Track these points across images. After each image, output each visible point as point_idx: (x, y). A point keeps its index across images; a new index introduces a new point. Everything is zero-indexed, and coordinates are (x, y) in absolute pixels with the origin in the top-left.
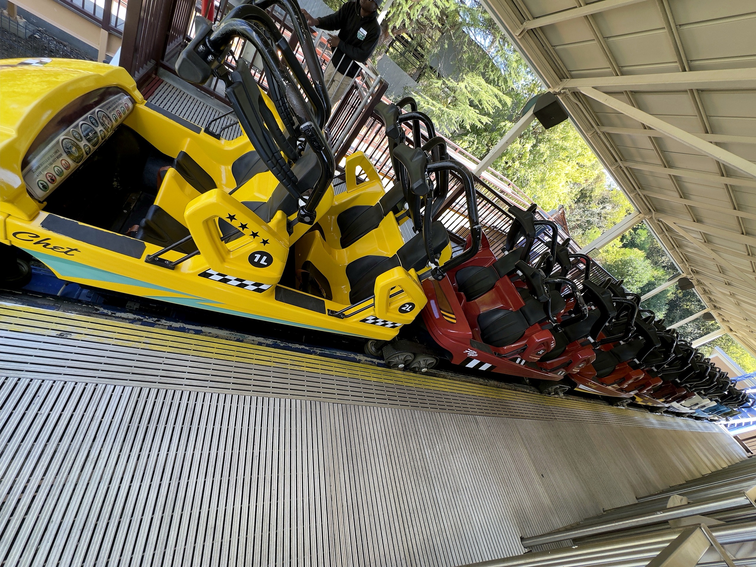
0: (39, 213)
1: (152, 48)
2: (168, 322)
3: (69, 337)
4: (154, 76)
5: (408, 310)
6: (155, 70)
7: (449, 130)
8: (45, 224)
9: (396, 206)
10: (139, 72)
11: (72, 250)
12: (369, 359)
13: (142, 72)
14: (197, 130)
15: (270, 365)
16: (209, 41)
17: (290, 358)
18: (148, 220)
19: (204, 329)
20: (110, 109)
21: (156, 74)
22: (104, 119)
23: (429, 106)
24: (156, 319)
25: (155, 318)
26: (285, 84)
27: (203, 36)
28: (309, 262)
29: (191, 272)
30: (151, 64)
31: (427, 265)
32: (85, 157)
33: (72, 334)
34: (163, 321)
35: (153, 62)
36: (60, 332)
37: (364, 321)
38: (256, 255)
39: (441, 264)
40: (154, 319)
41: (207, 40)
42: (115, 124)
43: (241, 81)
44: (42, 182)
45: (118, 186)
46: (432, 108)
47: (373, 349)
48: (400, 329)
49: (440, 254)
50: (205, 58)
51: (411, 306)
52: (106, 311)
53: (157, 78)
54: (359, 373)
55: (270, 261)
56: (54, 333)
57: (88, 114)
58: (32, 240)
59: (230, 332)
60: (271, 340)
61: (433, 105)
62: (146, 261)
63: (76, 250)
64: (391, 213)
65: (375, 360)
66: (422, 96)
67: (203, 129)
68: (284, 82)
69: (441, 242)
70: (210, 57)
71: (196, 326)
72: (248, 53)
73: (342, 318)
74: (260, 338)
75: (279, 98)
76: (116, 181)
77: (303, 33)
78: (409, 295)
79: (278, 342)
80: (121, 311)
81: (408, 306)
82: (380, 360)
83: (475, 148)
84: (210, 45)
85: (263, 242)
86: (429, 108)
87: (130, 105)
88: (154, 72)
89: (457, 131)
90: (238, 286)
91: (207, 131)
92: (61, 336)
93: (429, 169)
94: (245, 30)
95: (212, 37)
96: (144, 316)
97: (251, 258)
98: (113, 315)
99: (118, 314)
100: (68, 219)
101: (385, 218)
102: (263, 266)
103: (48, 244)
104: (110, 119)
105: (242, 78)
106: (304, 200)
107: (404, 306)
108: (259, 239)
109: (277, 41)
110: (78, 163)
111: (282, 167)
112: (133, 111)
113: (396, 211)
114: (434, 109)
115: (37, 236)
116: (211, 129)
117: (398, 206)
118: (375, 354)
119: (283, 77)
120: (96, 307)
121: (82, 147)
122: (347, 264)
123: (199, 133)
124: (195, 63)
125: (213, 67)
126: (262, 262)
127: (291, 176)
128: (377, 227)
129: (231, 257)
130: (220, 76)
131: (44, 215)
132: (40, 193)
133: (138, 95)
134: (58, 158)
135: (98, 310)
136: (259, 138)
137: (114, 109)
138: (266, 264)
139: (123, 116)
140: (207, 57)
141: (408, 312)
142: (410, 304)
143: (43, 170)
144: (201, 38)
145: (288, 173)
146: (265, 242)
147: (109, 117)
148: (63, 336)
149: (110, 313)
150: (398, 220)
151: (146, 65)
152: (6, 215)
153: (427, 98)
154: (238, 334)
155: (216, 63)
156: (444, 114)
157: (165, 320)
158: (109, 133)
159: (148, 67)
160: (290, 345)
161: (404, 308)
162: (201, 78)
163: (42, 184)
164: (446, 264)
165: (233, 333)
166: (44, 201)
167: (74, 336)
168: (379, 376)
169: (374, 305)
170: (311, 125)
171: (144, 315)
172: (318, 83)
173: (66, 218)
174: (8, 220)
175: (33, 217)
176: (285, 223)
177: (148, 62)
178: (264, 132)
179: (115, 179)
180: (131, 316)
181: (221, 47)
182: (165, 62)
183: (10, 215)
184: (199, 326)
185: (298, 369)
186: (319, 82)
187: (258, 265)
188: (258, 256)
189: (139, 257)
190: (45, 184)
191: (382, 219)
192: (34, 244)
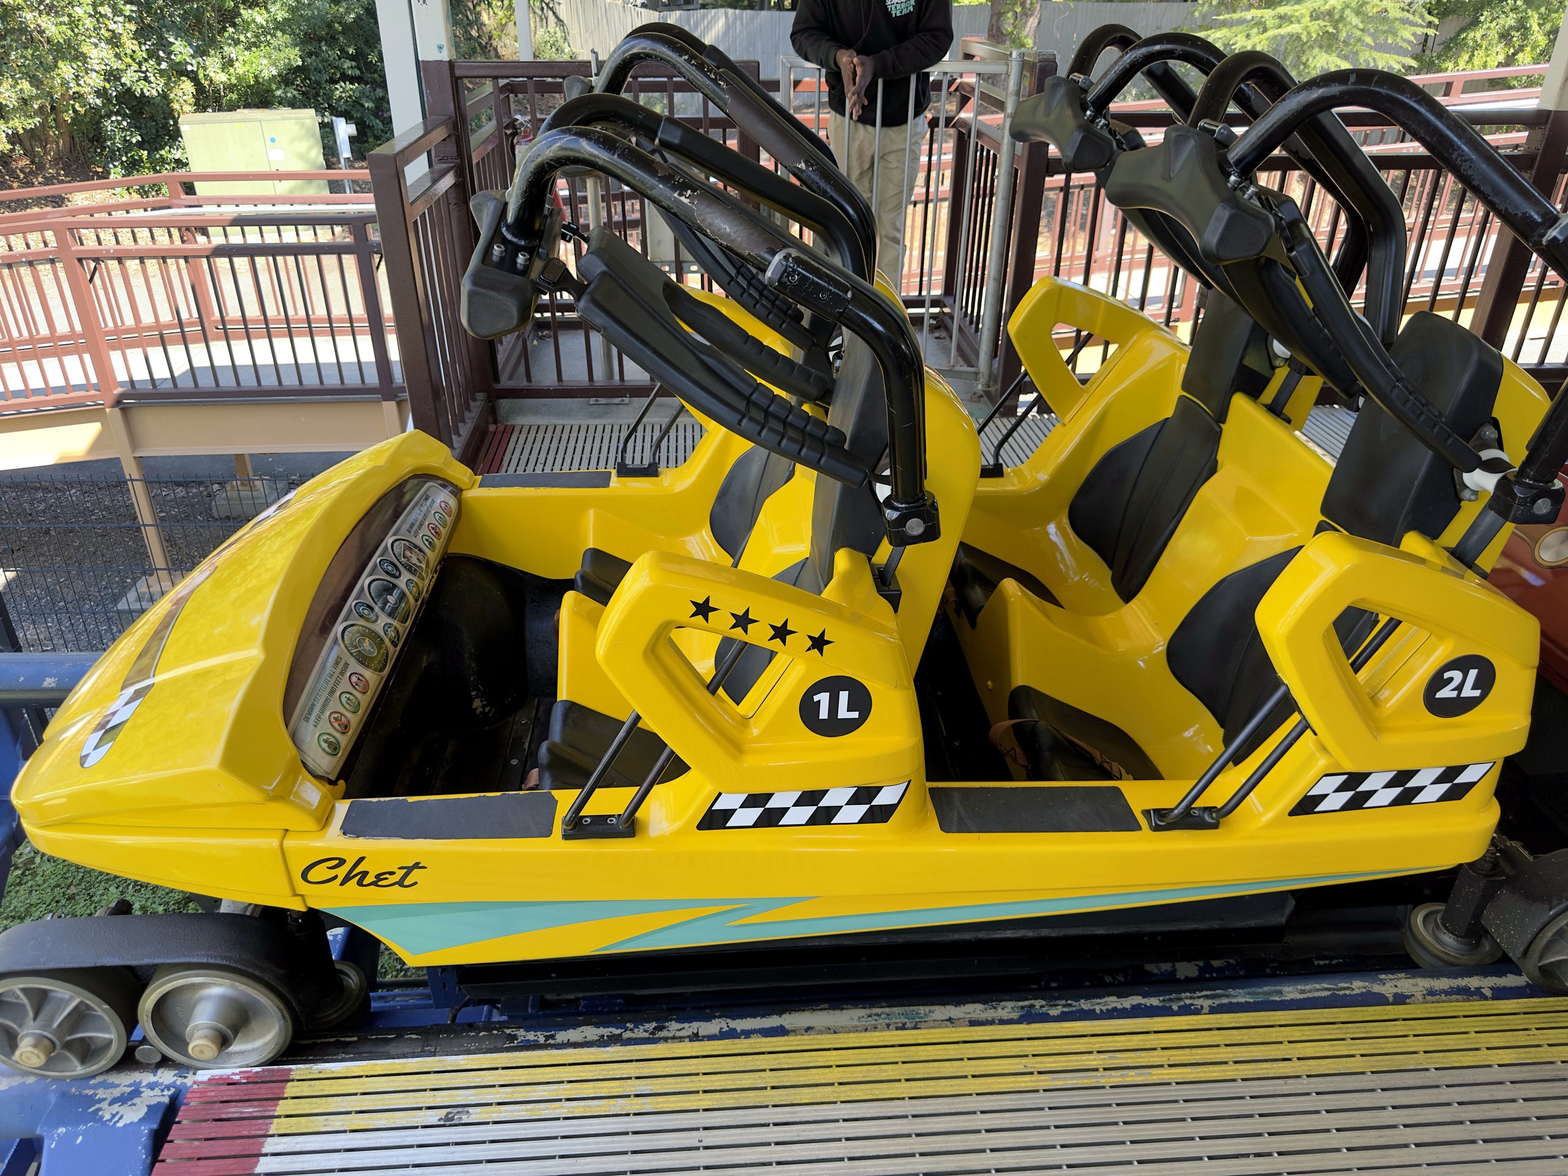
0: (333, 808)
1: (468, 369)
2: (686, 1025)
3: (465, 1119)
4: (492, 428)
5: (1468, 692)
6: (491, 413)
7: (1398, 50)
8: (350, 828)
9: (1243, 369)
10: (459, 435)
11: (409, 870)
12: (1444, 983)
13: (465, 430)
14: (602, 481)
15: (1030, 1086)
16: (508, 227)
17: (1097, 1047)
18: (554, 744)
19: (788, 1020)
20: (415, 527)
21: (495, 422)
22: (408, 553)
23: (1271, 33)
24: (654, 1024)
25: (649, 1022)
26: (686, 201)
27: (494, 226)
28: (1026, 690)
29: (677, 825)
30: (477, 405)
31: (1466, 494)
32: (393, 652)
33: (471, 1110)
34: (673, 1026)
35: (480, 396)
36: (444, 1111)
37: (1307, 805)
38: (816, 698)
39: (1515, 453)
40: (647, 1026)
41: (504, 230)
42: (433, 556)
43: (604, 268)
44: (325, 737)
45: (484, 707)
46: (1283, 31)
47: (1448, 939)
48: (1500, 793)
49: (1496, 424)
50: (512, 267)
51: (1473, 673)
52: (531, 1036)
53: (501, 428)
54: (1411, 1044)
55: (862, 700)
56: (433, 1117)
57: (376, 559)
58: (336, 877)
59: (868, 1011)
60: (1010, 1004)
61: (1284, 19)
62: (566, 837)
63: (417, 866)
64: (1240, 403)
65: (1474, 982)
66: (1224, 24)
67: (614, 472)
68: (683, 199)
69: (1466, 378)
70: (521, 259)
71: (763, 1016)
72: (659, 243)
73: (1215, 826)
74: (970, 1007)
75: (733, 272)
76: (477, 697)
77: (715, 81)
78: (1438, 629)
79: (1038, 1003)
80: (565, 1027)
81: (1457, 676)
82: (1501, 974)
83: (1542, 41)
84: (514, 235)
85: (813, 647)
86: (1275, 37)
87: (452, 502)
88: (490, 419)
89: (1431, 32)
90: (813, 821)
91: (624, 471)
92: (448, 1122)
93: (1238, 162)
94: (562, 149)
95: (510, 218)
96: (621, 1024)
97: (808, 710)
98: (551, 1041)
99: (562, 1036)
100: (387, 799)
101: (1228, 429)
102: (849, 726)
103: (365, 874)
104: (420, 550)
105: (603, 260)
106: (885, 480)
107: (1438, 681)
108: (799, 641)
109: (656, 135)
110: (381, 670)
111: (784, 422)
112: (460, 514)
113: (1253, 386)
114: (1293, 28)
115: (342, 862)
116: (628, 461)
117: (1253, 361)
118: (1465, 960)
119: (674, 188)
120: (508, 1031)
121: (382, 633)
122: (1161, 647)
123: (607, 485)
124: (492, 288)
125: (534, 275)
126: (843, 713)
127: (819, 433)
128: (1213, 470)
129: (756, 732)
130: (555, 284)
131: (343, 807)
132: (326, 763)
133: (460, 473)
134: (342, 673)
135: (515, 1037)
136: (694, 375)
137: (421, 525)
138: (855, 715)
139: (444, 532)
140: (516, 263)
141: (1472, 703)
142: (1463, 664)
143: (322, 711)
144: (492, 231)
145: (809, 428)
146: (819, 643)
147: (416, 546)
148: (452, 1119)
149: (542, 1040)
150: (1276, 409)
151: (470, 411)
152: (280, 834)
153: (1249, 15)
154: (896, 1010)
155: (538, 265)
156: (1342, 18)
157: (678, 1020)
158: (427, 582)
159: (473, 415)
160: (1085, 1005)
161: (1446, 693)
162: (515, 312)
163: (325, 741)
164: (1536, 445)
165: (879, 1011)
166: (338, 778)
167: (476, 1114)
168: (1521, 1038)
169: (1308, 726)
170: (786, 258)
171: (620, 1021)
172: (803, 166)
173: (382, 799)
174: (287, 843)
175: (324, 820)
176: (868, 581)
177: (472, 404)
178: (704, 357)
179: (474, 693)
180: (591, 1032)
181: (533, 223)
182: (505, 382)
183: (287, 830)
184: (770, 1014)
185: (1140, 1080)
186: (806, 162)
187: (834, 727)
188: (823, 698)
189: (547, 833)
190: (332, 739)
191: (1215, 437)
192: (342, 884)
